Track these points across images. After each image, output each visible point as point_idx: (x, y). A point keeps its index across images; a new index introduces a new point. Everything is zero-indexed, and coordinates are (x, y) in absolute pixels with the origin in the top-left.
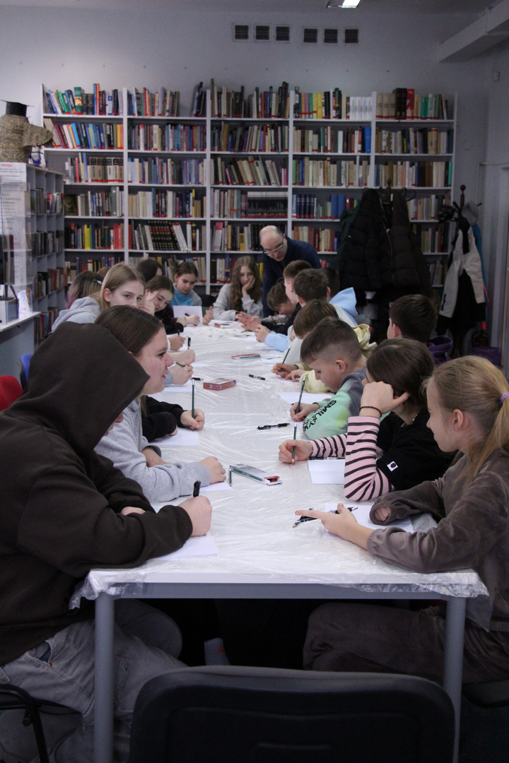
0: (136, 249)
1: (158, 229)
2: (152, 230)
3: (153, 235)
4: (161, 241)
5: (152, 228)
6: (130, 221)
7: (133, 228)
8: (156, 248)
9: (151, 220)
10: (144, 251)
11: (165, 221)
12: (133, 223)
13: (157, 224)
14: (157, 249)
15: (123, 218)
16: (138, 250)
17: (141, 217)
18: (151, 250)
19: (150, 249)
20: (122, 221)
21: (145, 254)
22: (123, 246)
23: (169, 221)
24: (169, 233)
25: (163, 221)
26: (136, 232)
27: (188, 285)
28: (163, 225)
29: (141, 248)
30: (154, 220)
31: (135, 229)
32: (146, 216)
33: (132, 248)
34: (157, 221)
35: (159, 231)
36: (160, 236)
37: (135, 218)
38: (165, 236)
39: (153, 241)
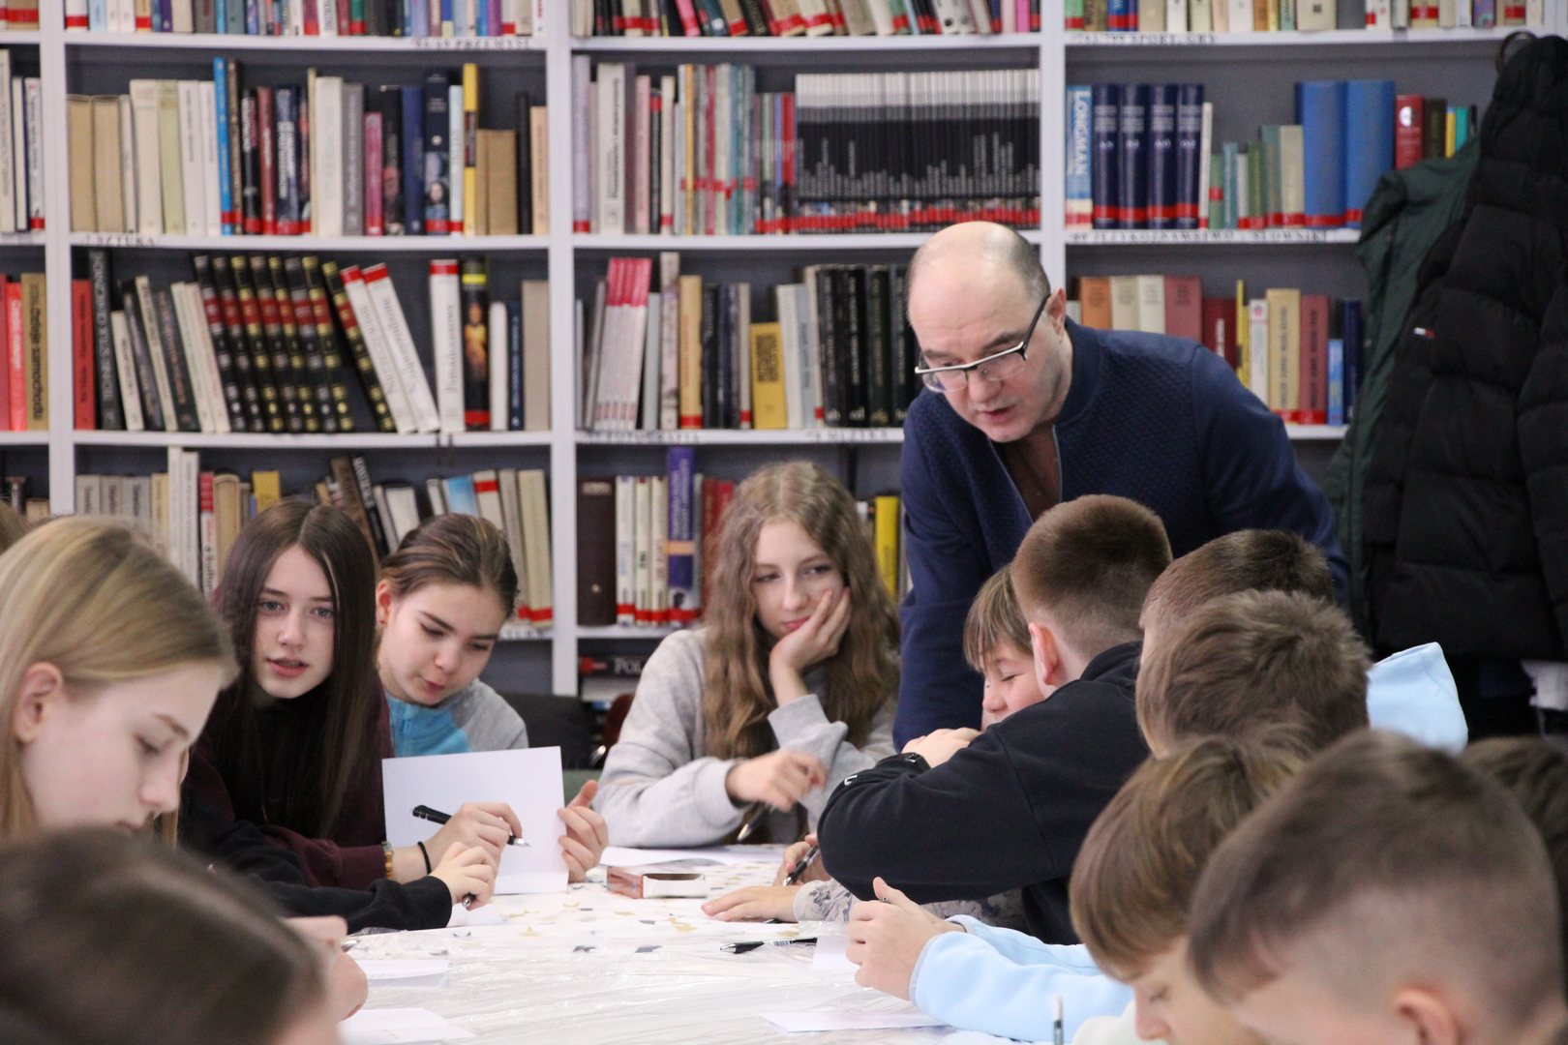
0: (122, 426)
1: (256, 301)
2: (219, 313)
3: (223, 344)
4: (276, 377)
5: (218, 300)
6: (80, 257)
7: (101, 300)
8: (244, 417)
9: (210, 254)
10: (172, 439)
11: (300, 254)
12: (99, 273)
13: (249, 277)
14: (249, 429)
15: (36, 238)
16: (135, 435)
17: (151, 235)
18: (217, 430)
19: (206, 423)
20: (34, 259)
21: (174, 456)
22: (39, 411)
23: (322, 256)
24: (323, 329)
25: (282, 255)
26: (118, 320)
27: (448, 650)
28: (289, 280)
29: (150, 424)
30: (228, 254)
31: (115, 304)
32: (183, 226)
33: (99, 424)
34: (247, 254)
35: (262, 321)
36: (268, 345)
37: (116, 240)
38: (302, 346)
39: (229, 376)
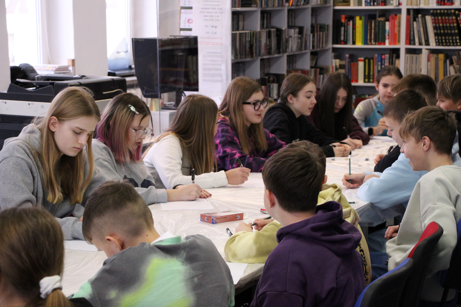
0: (414, 44)
1: (442, 19)
2: (435, 22)
3: (435, 28)
4: (445, 35)
5: (435, 19)
6: (408, 10)
7: (412, 19)
8: (438, 43)
9: (434, 9)
10: (424, 47)
11: (451, 9)
12: (412, 14)
13: (441, 14)
14: (439, 45)
15: (400, 7)
16: (417, 46)
17: (422, 6)
18: (433, 45)
19: (431, 44)
20: (399, 11)
21: (424, 51)
22: (399, 41)
23: (456, 10)
24: (455, 25)
25: (447, 10)
26: (415, 23)
28: (449, 15)
29: (420, 44)
30: (437, 10)
31: (415, 20)
32: (428, 4)
33: (410, 44)
34: (440, 9)
35: (443, 23)
36: (444, 28)
37: (415, 7)
38: (451, 28)
39: (436, 34)
